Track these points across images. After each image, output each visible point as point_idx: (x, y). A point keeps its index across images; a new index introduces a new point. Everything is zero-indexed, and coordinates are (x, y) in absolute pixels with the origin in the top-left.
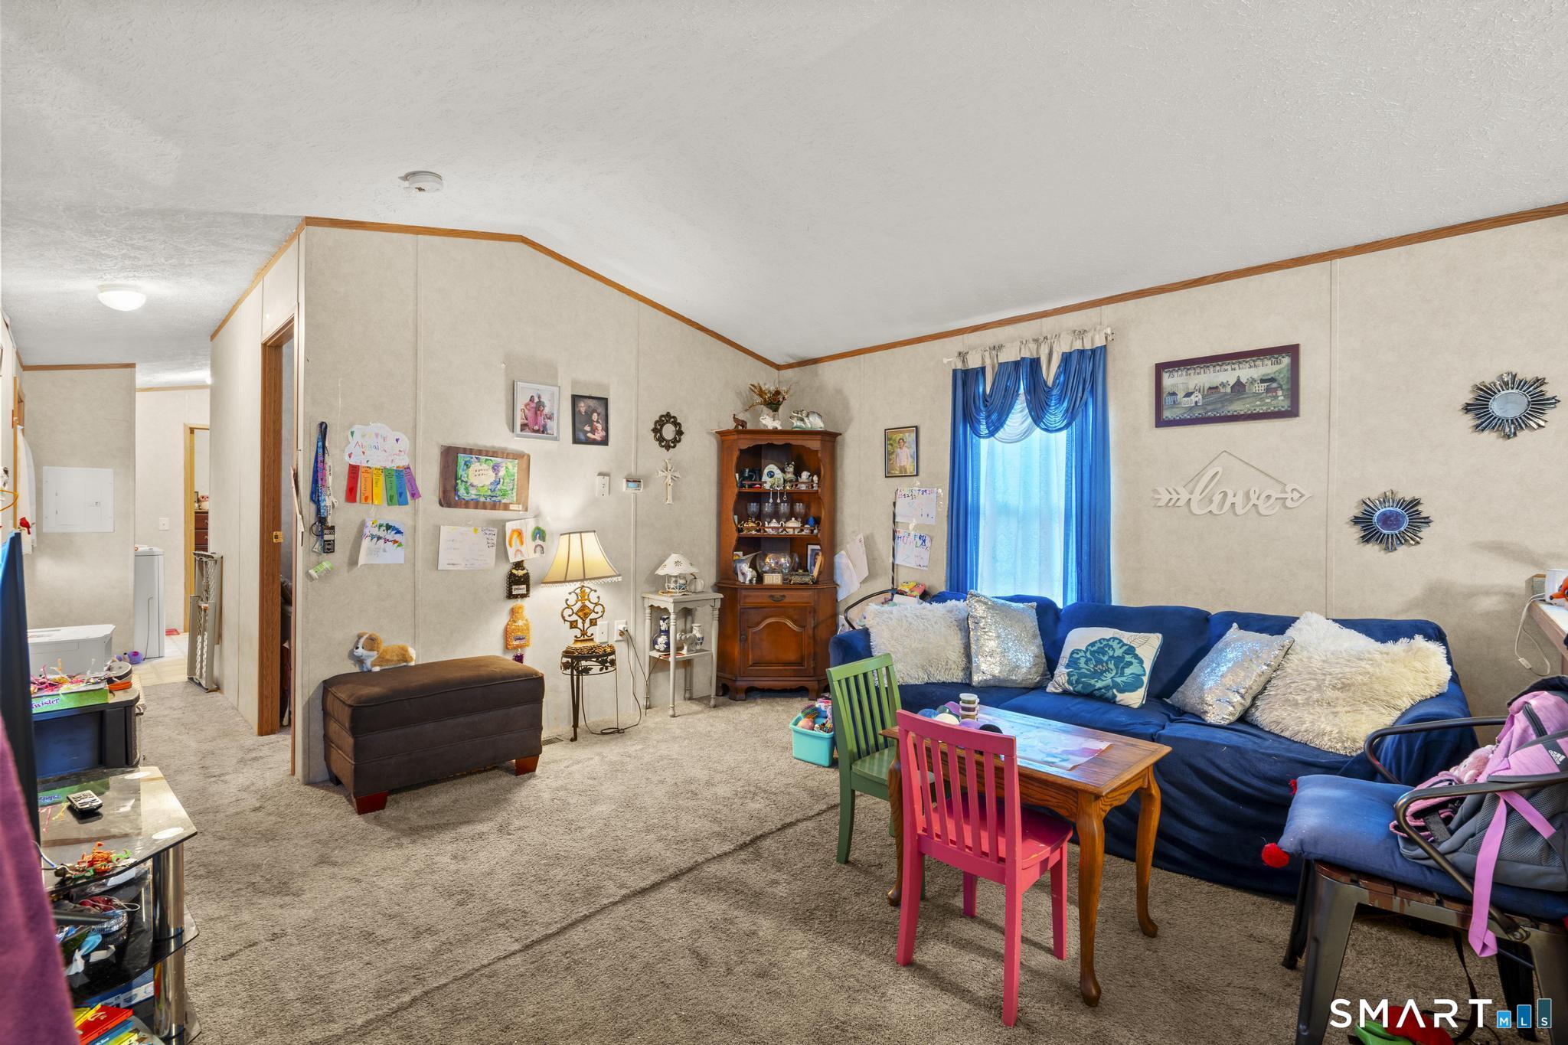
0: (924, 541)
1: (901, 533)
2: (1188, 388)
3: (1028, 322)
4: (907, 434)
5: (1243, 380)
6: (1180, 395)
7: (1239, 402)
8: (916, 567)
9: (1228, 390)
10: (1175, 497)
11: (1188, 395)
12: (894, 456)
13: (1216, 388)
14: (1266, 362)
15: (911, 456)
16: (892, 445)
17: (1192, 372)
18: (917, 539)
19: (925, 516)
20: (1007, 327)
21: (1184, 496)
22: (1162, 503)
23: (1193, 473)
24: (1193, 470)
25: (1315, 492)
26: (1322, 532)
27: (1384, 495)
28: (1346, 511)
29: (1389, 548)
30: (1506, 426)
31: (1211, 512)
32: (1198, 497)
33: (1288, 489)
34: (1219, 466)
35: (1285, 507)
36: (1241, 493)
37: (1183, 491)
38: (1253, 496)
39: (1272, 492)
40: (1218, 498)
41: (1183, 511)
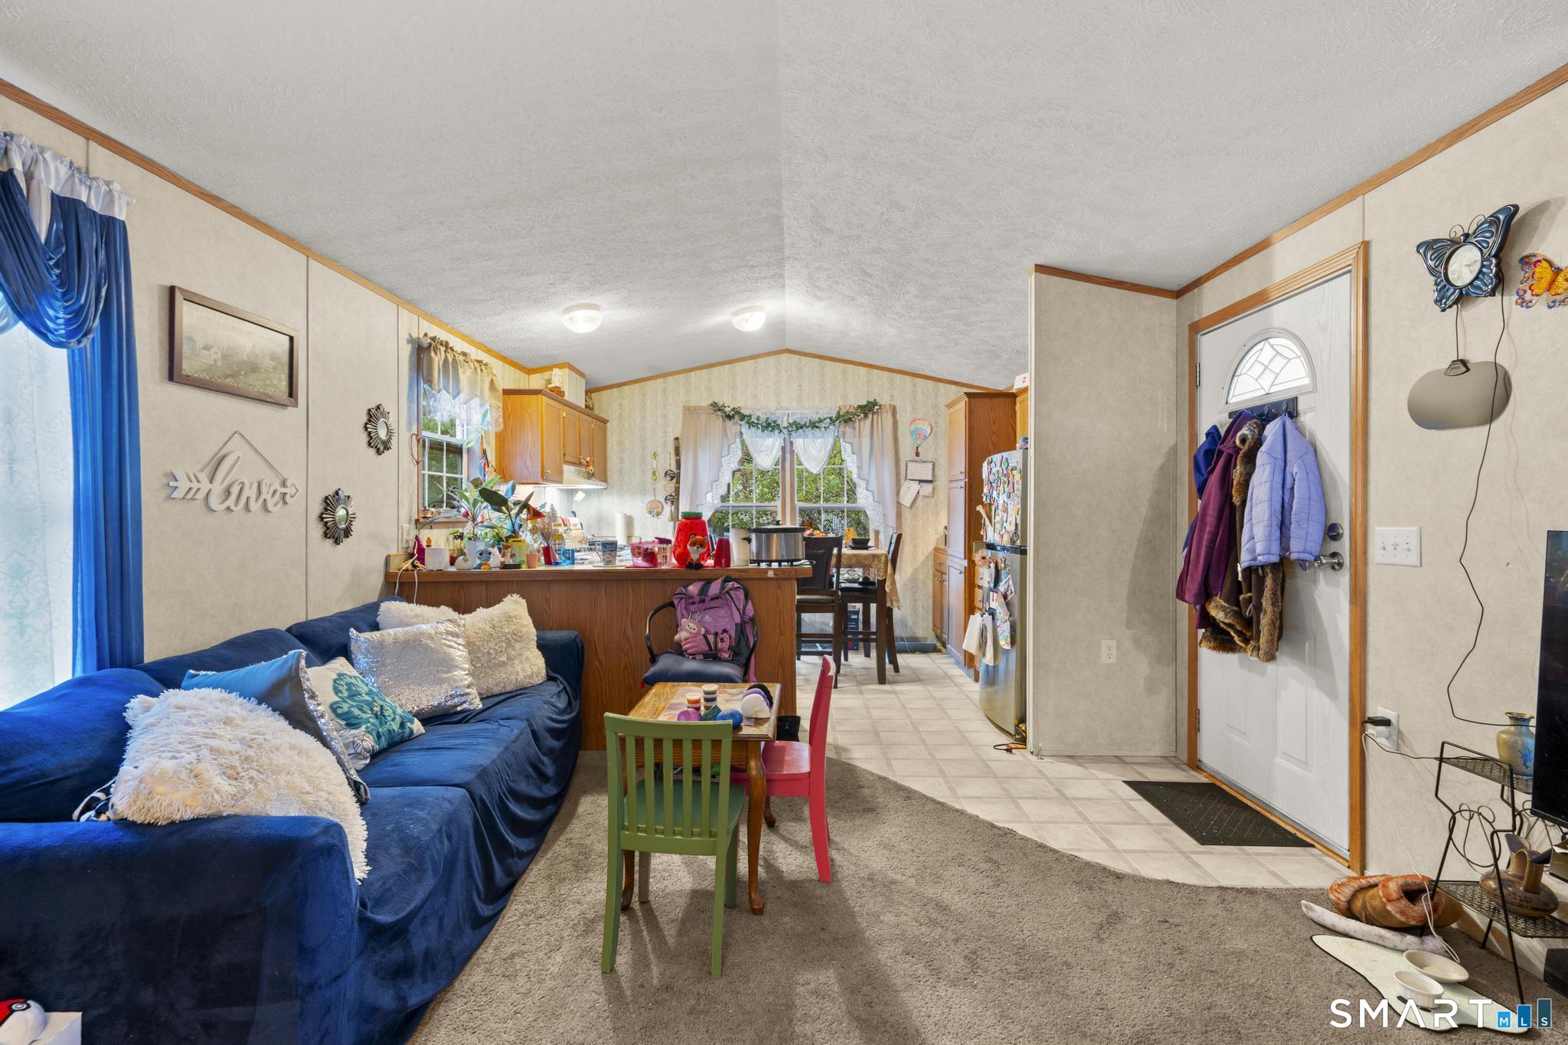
2: (204, 336)
5: (257, 350)
6: (197, 343)
9: (245, 357)
11: (208, 347)
13: (234, 349)
17: (210, 316)
21: (205, 486)
22: (180, 494)
23: (209, 455)
24: (208, 451)
25: (302, 490)
26: (304, 528)
27: (337, 493)
28: (316, 508)
29: (337, 542)
30: (380, 447)
31: (229, 509)
32: (218, 487)
33: (288, 483)
34: (237, 448)
35: (285, 503)
36: (255, 485)
37: (204, 477)
38: (264, 489)
39: (277, 485)
40: (235, 490)
41: (198, 505)
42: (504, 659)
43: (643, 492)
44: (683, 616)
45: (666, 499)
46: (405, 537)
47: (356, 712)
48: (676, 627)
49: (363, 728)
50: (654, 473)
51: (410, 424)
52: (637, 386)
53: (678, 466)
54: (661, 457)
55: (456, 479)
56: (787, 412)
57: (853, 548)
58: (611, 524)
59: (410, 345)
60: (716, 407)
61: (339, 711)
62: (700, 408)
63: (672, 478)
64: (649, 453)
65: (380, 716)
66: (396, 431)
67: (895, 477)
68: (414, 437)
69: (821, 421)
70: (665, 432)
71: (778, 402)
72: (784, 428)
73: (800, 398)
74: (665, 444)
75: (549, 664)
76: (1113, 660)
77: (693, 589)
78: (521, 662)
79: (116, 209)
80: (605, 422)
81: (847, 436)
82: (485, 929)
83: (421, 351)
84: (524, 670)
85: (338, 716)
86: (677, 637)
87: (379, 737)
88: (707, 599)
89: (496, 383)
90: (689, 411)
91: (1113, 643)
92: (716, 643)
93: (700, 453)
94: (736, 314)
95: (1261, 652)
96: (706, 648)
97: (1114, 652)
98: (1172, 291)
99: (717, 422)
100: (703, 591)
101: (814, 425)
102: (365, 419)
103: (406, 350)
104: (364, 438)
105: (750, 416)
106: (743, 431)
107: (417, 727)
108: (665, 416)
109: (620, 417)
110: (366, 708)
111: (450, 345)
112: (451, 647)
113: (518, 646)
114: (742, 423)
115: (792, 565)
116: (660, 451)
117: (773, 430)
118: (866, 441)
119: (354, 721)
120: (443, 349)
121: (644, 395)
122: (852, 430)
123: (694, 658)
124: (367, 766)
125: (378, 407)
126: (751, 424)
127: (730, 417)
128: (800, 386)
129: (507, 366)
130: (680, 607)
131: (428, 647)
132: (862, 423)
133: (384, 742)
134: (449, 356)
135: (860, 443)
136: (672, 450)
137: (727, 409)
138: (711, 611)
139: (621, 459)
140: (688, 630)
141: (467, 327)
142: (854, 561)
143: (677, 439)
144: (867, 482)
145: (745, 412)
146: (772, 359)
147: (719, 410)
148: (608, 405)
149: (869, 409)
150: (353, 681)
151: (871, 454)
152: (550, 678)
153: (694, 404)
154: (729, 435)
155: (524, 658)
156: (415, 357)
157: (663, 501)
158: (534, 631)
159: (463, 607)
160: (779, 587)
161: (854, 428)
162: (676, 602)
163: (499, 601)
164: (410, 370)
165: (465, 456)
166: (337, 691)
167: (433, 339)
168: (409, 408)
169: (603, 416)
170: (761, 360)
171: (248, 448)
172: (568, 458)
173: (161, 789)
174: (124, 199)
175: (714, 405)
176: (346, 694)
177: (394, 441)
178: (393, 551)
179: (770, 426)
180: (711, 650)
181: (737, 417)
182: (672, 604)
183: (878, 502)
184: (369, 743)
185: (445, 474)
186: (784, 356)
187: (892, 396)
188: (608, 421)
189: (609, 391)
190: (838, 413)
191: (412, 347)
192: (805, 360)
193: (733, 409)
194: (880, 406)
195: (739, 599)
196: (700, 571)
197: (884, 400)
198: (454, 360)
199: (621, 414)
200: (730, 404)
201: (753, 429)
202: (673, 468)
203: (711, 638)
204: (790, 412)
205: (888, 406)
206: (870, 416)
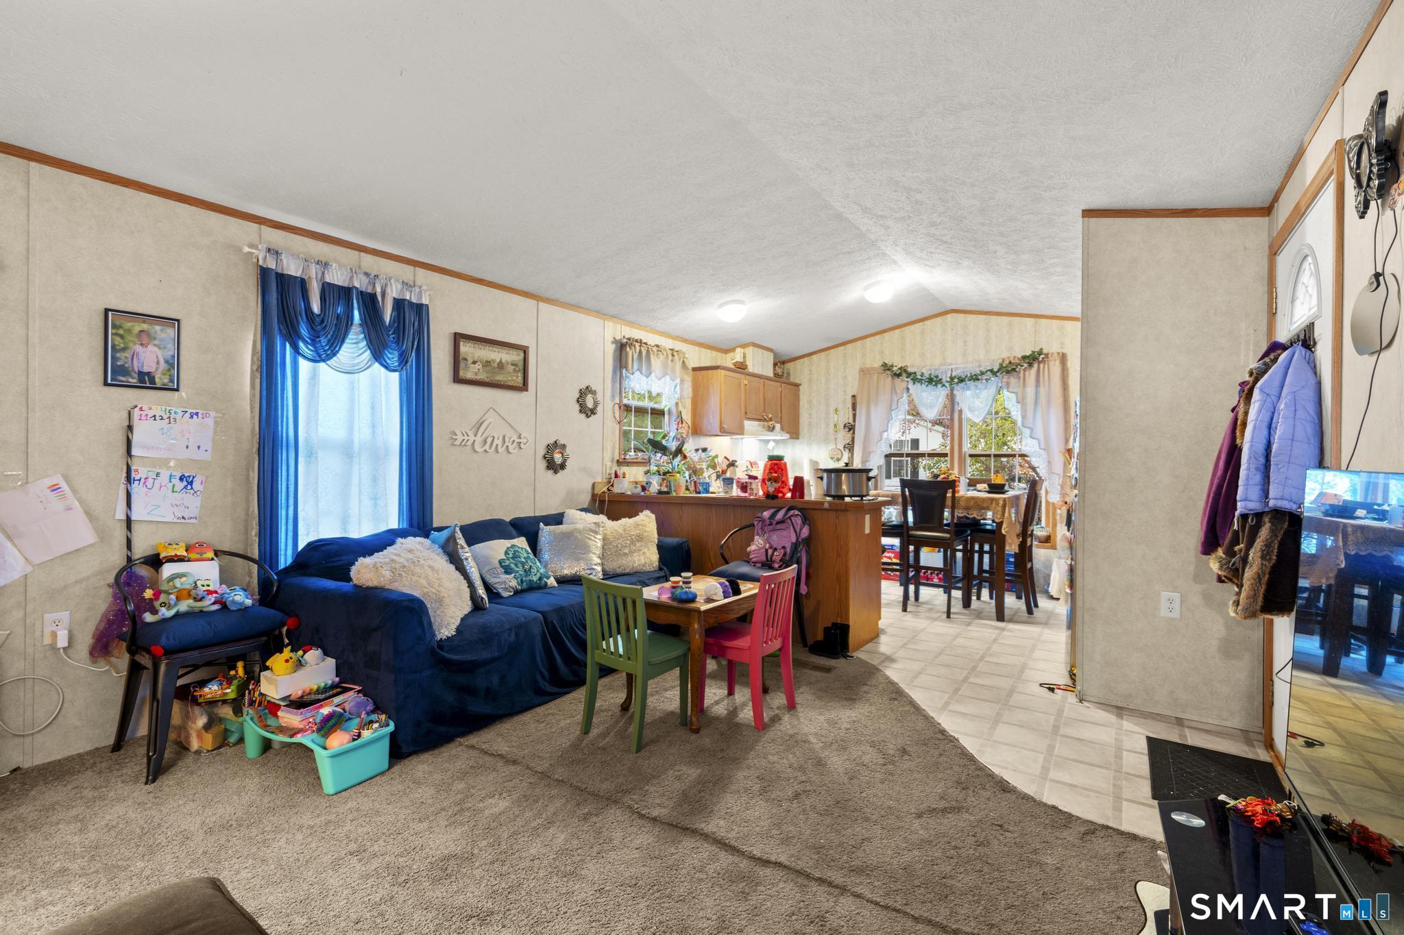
0: (191, 483)
1: (140, 471)
2: (474, 357)
3: (346, 249)
4: (158, 328)
5: (503, 361)
6: (470, 361)
7: (502, 376)
8: (176, 520)
9: (496, 365)
10: (466, 438)
11: (474, 363)
12: (127, 354)
13: (489, 362)
14: (514, 353)
15: (167, 362)
16: (122, 337)
17: (476, 346)
18: (176, 481)
19: (193, 447)
20: (321, 243)
21: (472, 438)
22: (457, 443)
23: (474, 422)
24: (474, 419)
25: (531, 439)
26: (533, 463)
27: (556, 442)
28: (542, 451)
29: (556, 472)
30: (588, 412)
31: (485, 450)
32: (479, 439)
33: (522, 437)
34: (491, 418)
35: (520, 448)
36: (501, 438)
37: (471, 434)
38: (507, 440)
39: (515, 437)
40: (489, 440)
41: (469, 448)
42: (626, 551)
43: (826, 441)
44: (758, 534)
45: (844, 447)
46: (608, 471)
47: (513, 566)
48: (750, 541)
49: (513, 575)
50: (835, 426)
51: (613, 396)
52: (822, 355)
53: (854, 421)
54: (841, 413)
55: (641, 432)
56: (950, 367)
57: (989, 492)
58: (801, 468)
59: (614, 345)
60: (886, 367)
61: (503, 564)
62: (873, 369)
63: (850, 430)
64: (832, 410)
65: (528, 572)
66: (601, 402)
67: (1062, 425)
68: (617, 406)
69: (982, 373)
70: (845, 391)
71: (944, 359)
72: (947, 382)
73: (965, 354)
74: (844, 402)
75: (661, 560)
76: (1176, 614)
77: (766, 514)
78: (639, 556)
79: (424, 299)
80: (797, 385)
81: (1012, 385)
82: (547, 698)
83: (622, 347)
84: (639, 560)
85: (502, 566)
86: (748, 549)
87: (522, 581)
88: (774, 522)
89: (687, 363)
90: (864, 372)
91: (1176, 596)
92: (773, 554)
93: (873, 408)
94: (866, 289)
95: (1239, 608)
96: (764, 559)
97: (1177, 605)
98: (1262, 209)
99: (887, 380)
100: (773, 516)
101: (975, 378)
102: (577, 395)
103: (611, 349)
104: (577, 407)
105: (915, 373)
106: (909, 387)
107: (552, 582)
108: (845, 378)
109: (810, 380)
110: (520, 565)
111: (644, 341)
112: (590, 539)
113: (638, 544)
114: (909, 379)
115: (862, 500)
116: (840, 407)
117: (936, 385)
118: (1030, 390)
119: (509, 571)
120: (637, 345)
121: (828, 362)
122: (1016, 380)
123: (755, 566)
124: (511, 596)
125: (587, 388)
126: (915, 380)
127: (899, 375)
128: (965, 342)
129: (703, 350)
130: (758, 526)
131: (576, 537)
132: (1027, 373)
133: (525, 586)
134: (643, 349)
135: (1024, 393)
136: (850, 405)
137: (895, 369)
138: (778, 532)
139: (810, 414)
140: (757, 544)
141: (660, 326)
142: (972, 504)
143: (854, 396)
144: (1032, 430)
145: (910, 370)
146: (939, 320)
147: (888, 370)
148: (799, 372)
149: (1033, 359)
150: (520, 550)
151: (1036, 403)
152: (661, 569)
153: (868, 366)
154: (898, 391)
155: (641, 553)
156: (618, 352)
157: (842, 449)
158: (656, 535)
159: (614, 517)
160: (837, 517)
161: (1019, 378)
162: (756, 523)
163: (636, 515)
164: (614, 361)
165: (666, 416)
166: (506, 553)
167: (629, 339)
168: (613, 386)
169: (797, 381)
170: (928, 323)
171: (497, 416)
172: (749, 415)
173: (363, 571)
174: (427, 293)
175: (885, 365)
176: (511, 556)
177: (599, 409)
178: (599, 480)
179: (933, 381)
180: (768, 560)
181: (904, 375)
182: (753, 525)
183: (1044, 449)
184: (514, 583)
185: (633, 428)
186: (949, 316)
187: (1062, 344)
188: (800, 385)
189: (802, 360)
190: (1001, 365)
191: (616, 346)
192: (971, 318)
193: (901, 368)
194: (1047, 355)
195: (797, 524)
196: (775, 501)
197: (1052, 348)
198: (648, 351)
199: (810, 378)
200: (898, 363)
201: (918, 385)
202: (851, 421)
203: (770, 552)
204: (953, 367)
205: (1056, 355)
206: (1036, 365)
